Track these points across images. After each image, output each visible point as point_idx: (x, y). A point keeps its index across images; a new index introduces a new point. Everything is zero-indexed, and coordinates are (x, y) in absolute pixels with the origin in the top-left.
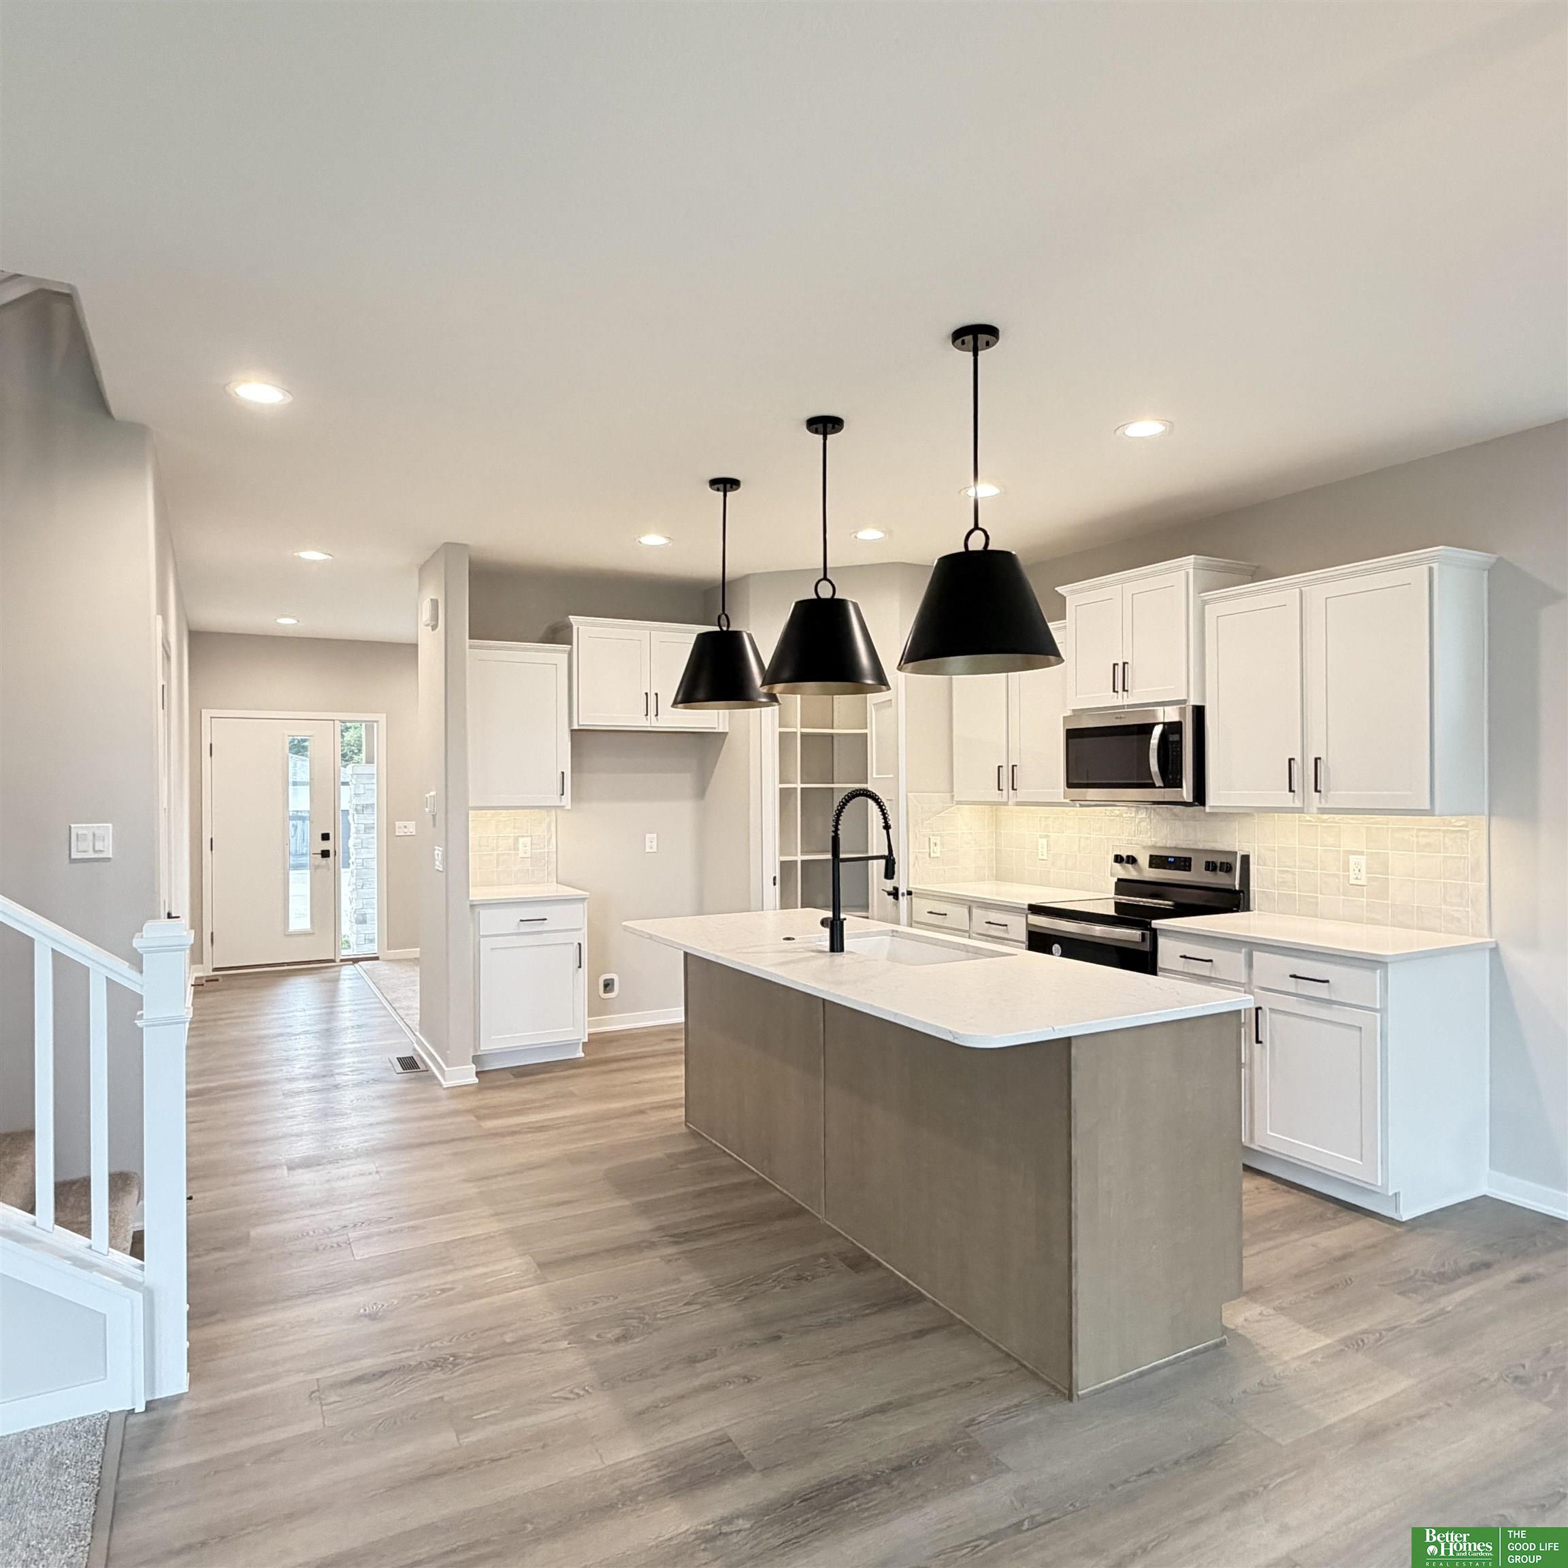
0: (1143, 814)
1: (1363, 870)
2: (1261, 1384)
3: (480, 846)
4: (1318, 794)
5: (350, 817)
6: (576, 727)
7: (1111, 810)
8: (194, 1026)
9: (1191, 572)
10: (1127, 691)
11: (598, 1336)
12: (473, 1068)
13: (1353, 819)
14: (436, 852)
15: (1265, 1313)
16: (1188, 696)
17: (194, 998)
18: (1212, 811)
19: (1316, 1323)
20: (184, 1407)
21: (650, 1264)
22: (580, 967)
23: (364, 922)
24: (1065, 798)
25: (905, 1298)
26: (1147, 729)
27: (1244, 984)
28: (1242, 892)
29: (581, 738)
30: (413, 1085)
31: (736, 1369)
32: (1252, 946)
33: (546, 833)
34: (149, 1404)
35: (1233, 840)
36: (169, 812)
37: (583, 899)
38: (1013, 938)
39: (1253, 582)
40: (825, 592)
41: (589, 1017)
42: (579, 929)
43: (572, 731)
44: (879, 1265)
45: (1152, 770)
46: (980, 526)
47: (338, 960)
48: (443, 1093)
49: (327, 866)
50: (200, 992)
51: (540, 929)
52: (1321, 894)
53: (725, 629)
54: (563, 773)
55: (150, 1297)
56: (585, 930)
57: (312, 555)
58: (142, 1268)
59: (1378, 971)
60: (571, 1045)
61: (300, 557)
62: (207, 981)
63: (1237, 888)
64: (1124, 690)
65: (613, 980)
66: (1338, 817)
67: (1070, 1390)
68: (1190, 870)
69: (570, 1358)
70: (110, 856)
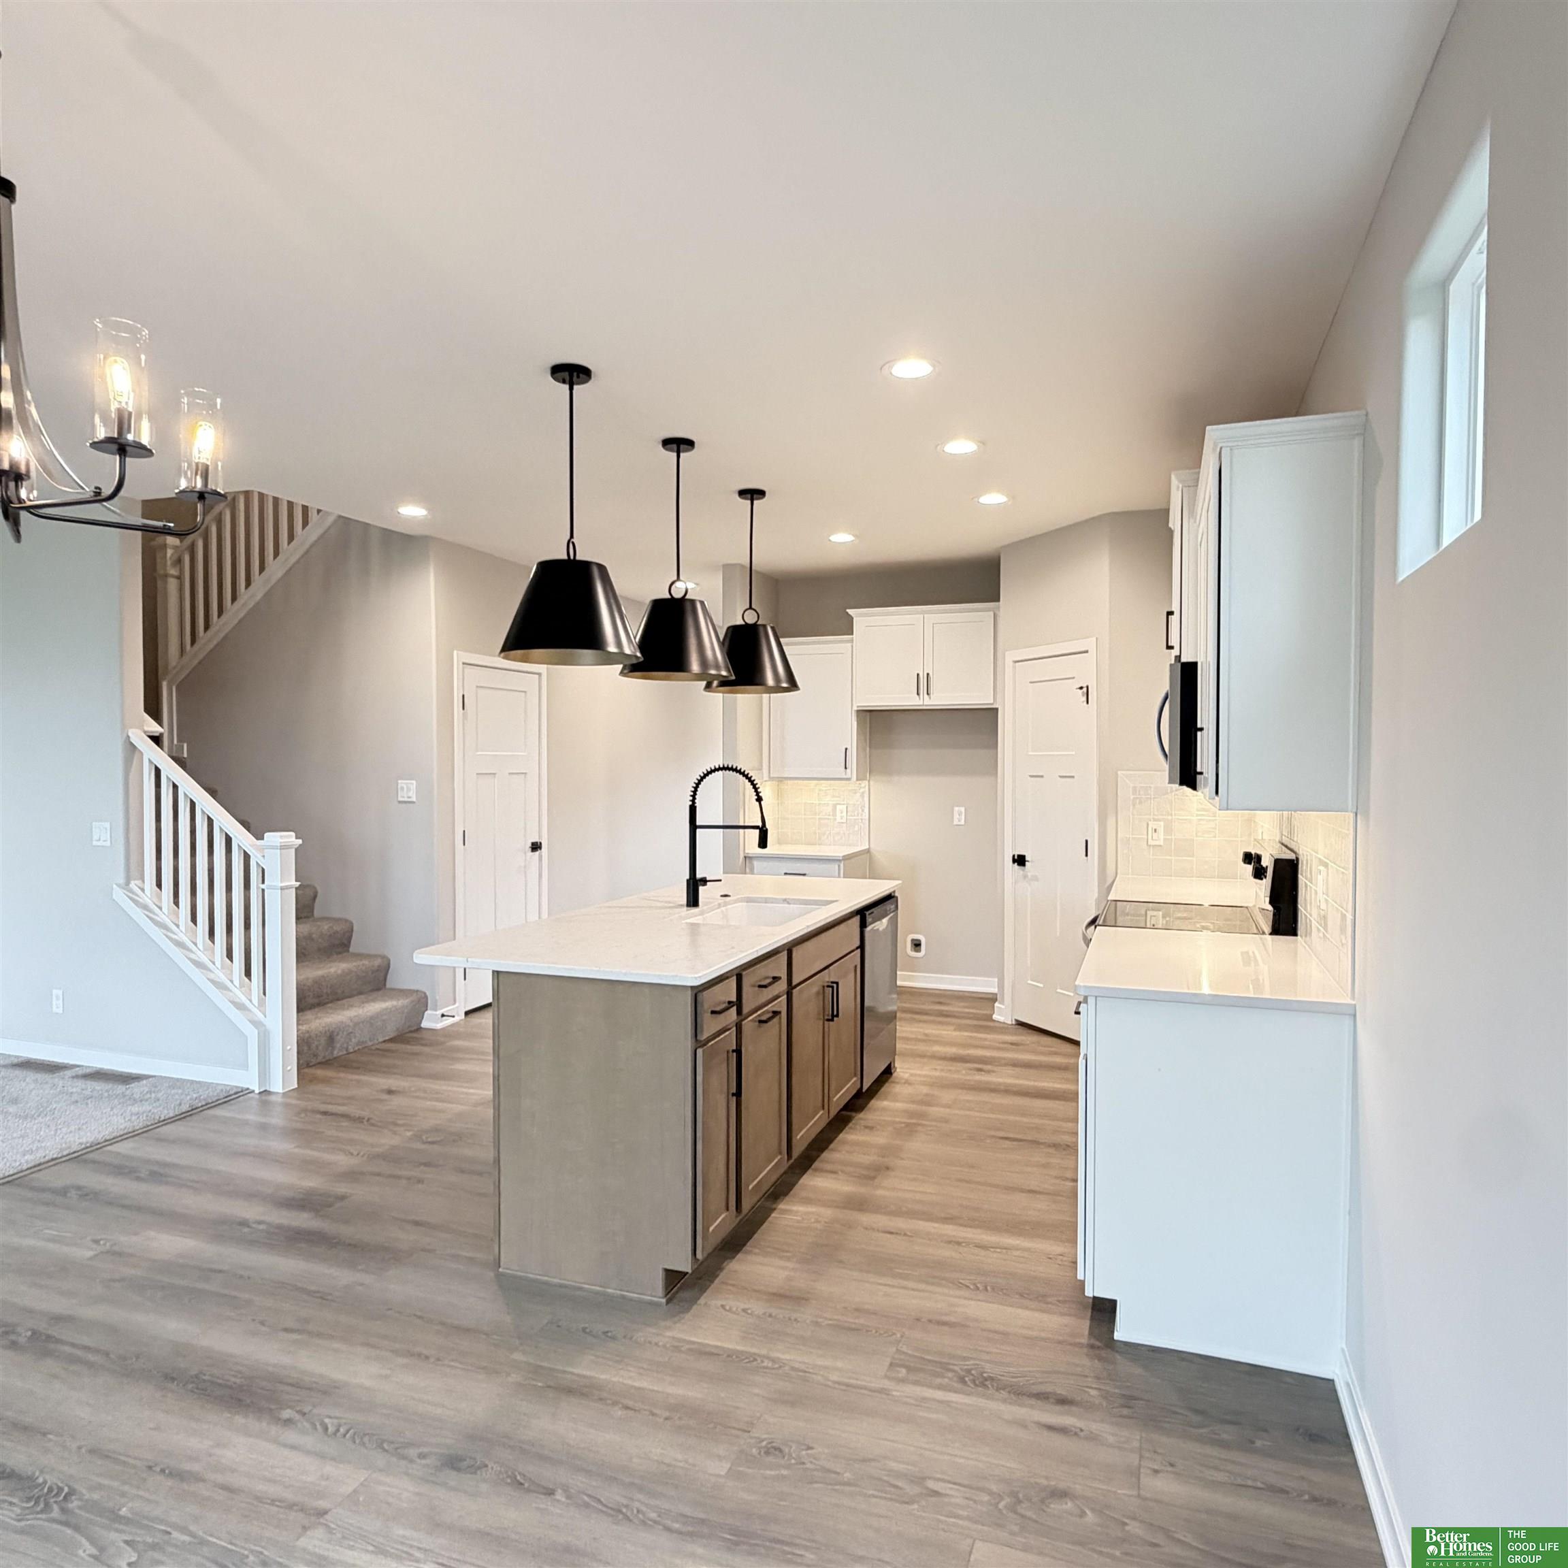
1: (1323, 889)
10: (1172, 647)
33: (859, 801)
54: (846, 749)
55: (266, 1034)
65: (920, 940)
70: (414, 799)
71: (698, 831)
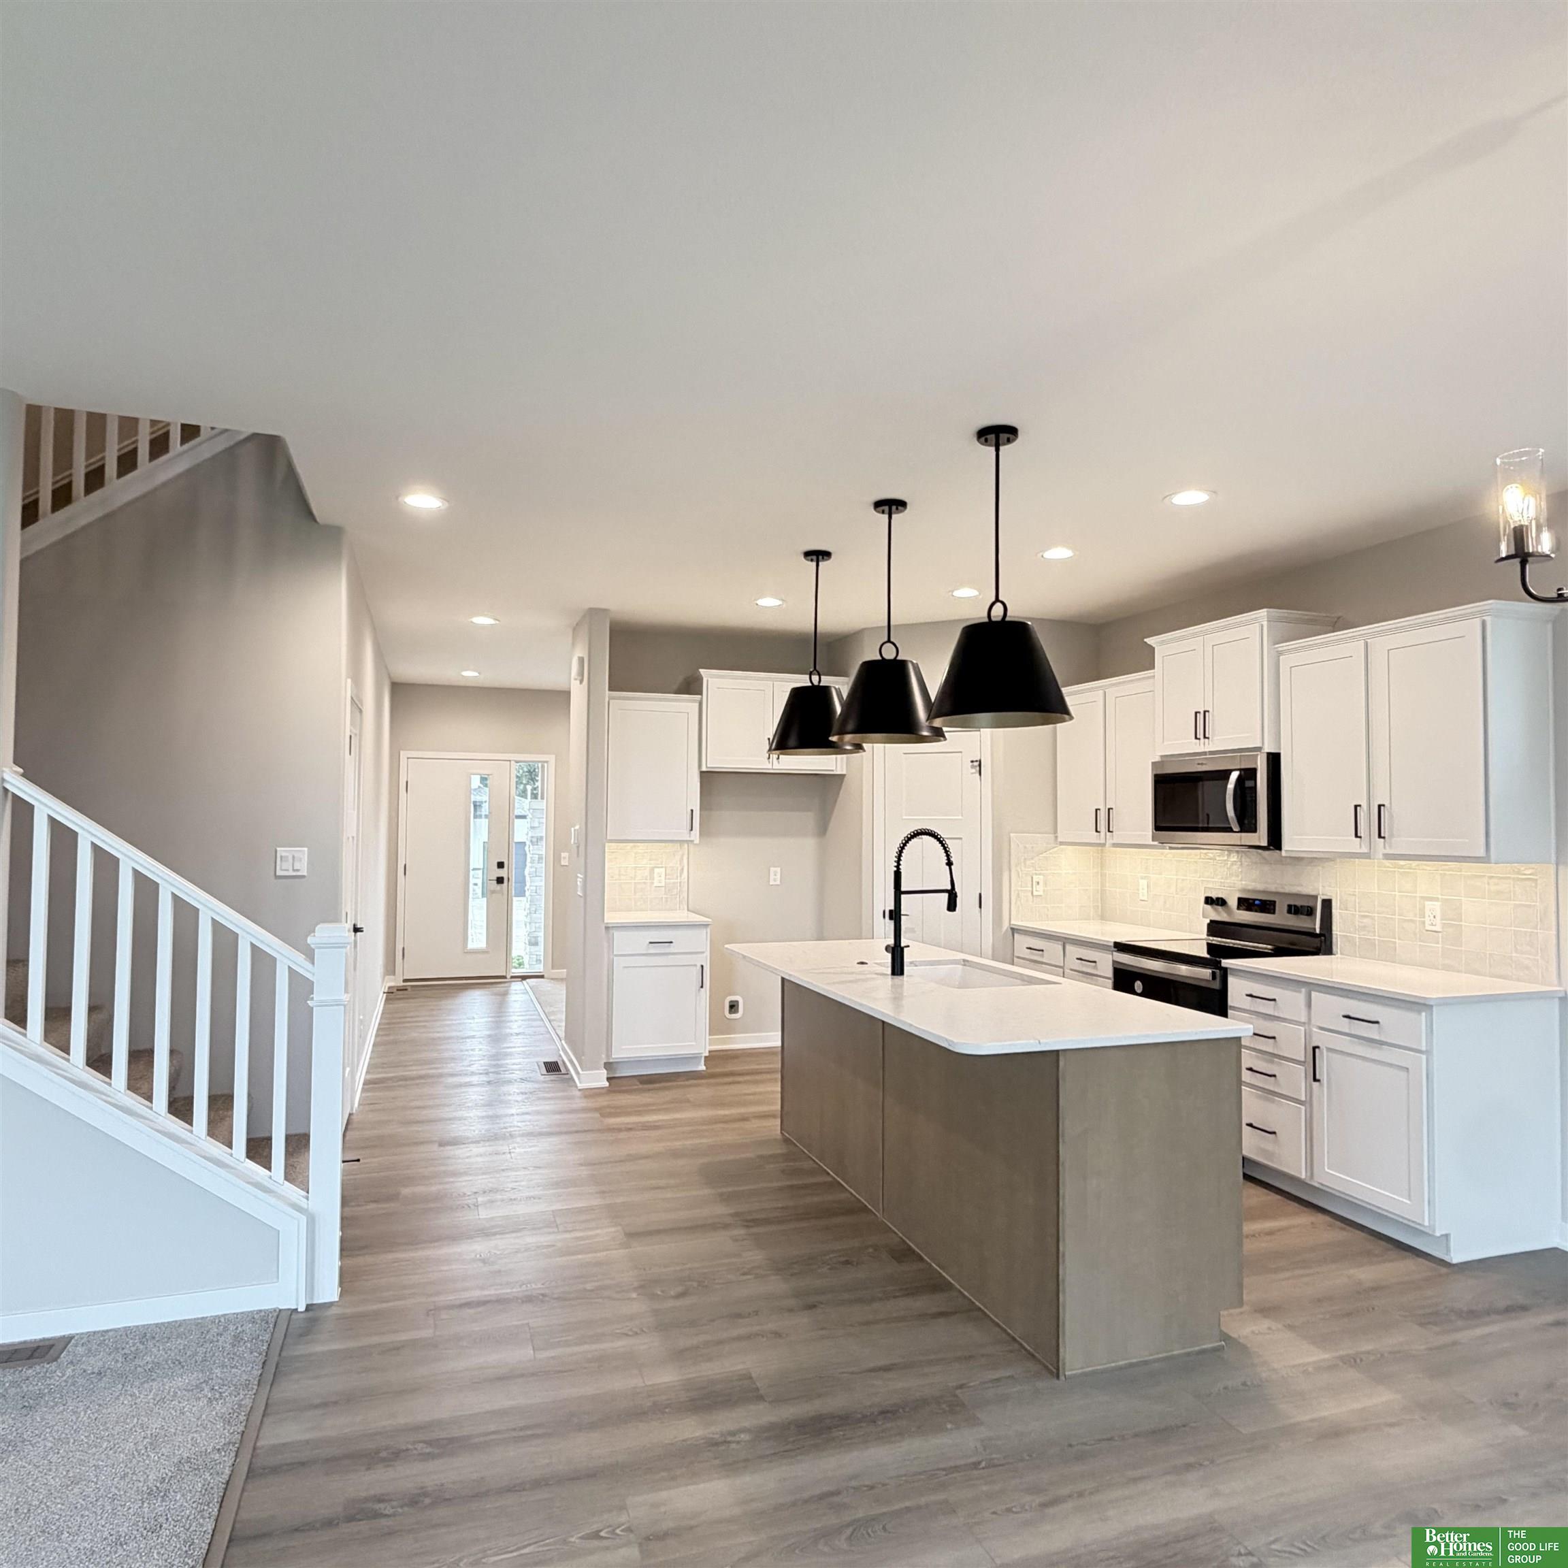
0: (1234, 857)
1: (1438, 918)
2: (1244, 1384)
3: (620, 875)
4: (1382, 840)
5: (527, 848)
6: (704, 769)
7: (1206, 854)
8: (382, 1027)
9: (1265, 623)
10: (1208, 738)
11: (662, 1291)
12: (604, 1073)
13: (1428, 865)
14: (579, 879)
15: (1274, 1328)
16: (1263, 743)
17: (385, 1004)
18: (1288, 855)
19: (1322, 1340)
20: (334, 1311)
21: (720, 1241)
22: (702, 987)
23: (536, 944)
24: (1153, 840)
25: (938, 1286)
26: (1225, 774)
27: (1304, 1023)
28: (1324, 935)
29: (709, 779)
30: (553, 1085)
31: (771, 1326)
32: (1309, 986)
33: (678, 865)
34: (309, 1308)
35: (1318, 885)
36: (358, 840)
37: (706, 926)
38: (1102, 974)
39: (1333, 632)
40: (889, 653)
41: (710, 1035)
42: (703, 952)
43: (702, 773)
44: (921, 1259)
45: (1229, 815)
46: (1000, 598)
47: (508, 977)
48: (578, 1093)
49: (501, 892)
50: (391, 999)
51: (667, 951)
52: (1399, 939)
53: (816, 683)
54: (692, 811)
55: (312, 1221)
56: (708, 953)
57: (482, 620)
58: (307, 1198)
59: (1424, 1014)
60: (694, 1058)
61: (472, 622)
62: (398, 990)
63: (1318, 931)
64: (1205, 737)
65: (737, 1002)
66: (1414, 864)
67: (1058, 1369)
68: (1274, 913)
69: (637, 1306)
70: (305, 874)
71: (903, 896)
